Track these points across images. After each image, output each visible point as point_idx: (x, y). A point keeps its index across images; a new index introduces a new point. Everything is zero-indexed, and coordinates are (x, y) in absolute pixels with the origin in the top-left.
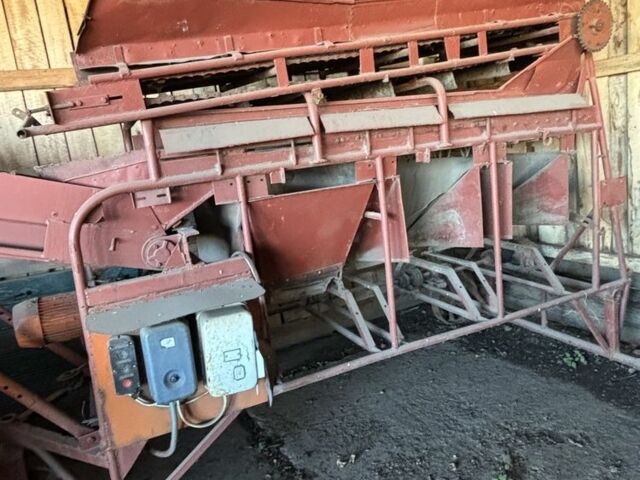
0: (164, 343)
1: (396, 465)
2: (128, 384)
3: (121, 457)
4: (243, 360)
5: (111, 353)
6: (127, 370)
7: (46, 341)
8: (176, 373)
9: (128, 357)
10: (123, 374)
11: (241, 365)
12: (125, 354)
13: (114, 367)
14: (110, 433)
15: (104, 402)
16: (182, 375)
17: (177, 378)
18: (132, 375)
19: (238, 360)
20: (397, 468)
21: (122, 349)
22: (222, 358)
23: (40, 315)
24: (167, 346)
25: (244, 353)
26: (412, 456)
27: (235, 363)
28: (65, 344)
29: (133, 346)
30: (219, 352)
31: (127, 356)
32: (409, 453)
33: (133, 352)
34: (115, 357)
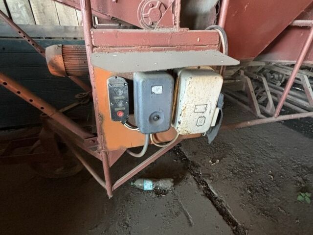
0: (154, 89)
1: (240, 170)
2: (121, 115)
3: (110, 156)
4: (206, 114)
5: (110, 89)
6: (121, 104)
7: (68, 74)
8: (158, 114)
9: (123, 95)
10: (118, 107)
11: (204, 117)
12: (120, 92)
13: (112, 100)
14: (104, 142)
15: (102, 123)
16: (162, 117)
17: (158, 118)
18: (124, 109)
19: (203, 112)
20: (241, 171)
21: (119, 88)
22: (193, 109)
23: (63, 56)
24: (157, 92)
25: (209, 108)
26: (247, 166)
27: (201, 114)
28: (78, 77)
29: (127, 87)
30: (193, 105)
31: (123, 93)
32: (245, 165)
33: (127, 92)
34: (113, 93)
